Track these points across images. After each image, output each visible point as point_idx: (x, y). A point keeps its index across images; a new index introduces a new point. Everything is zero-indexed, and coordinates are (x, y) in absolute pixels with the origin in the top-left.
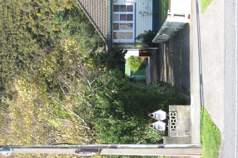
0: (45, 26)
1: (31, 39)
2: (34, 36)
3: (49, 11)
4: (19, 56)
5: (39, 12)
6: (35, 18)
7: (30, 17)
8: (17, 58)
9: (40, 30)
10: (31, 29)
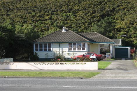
0: (118, 13)
1: (113, 7)
2: (114, 9)
3: (126, 15)
4: (105, 3)
5: (127, 10)
6: (124, 9)
7: (125, 7)
8: (104, 2)
9: (117, 11)
10: (119, 7)
